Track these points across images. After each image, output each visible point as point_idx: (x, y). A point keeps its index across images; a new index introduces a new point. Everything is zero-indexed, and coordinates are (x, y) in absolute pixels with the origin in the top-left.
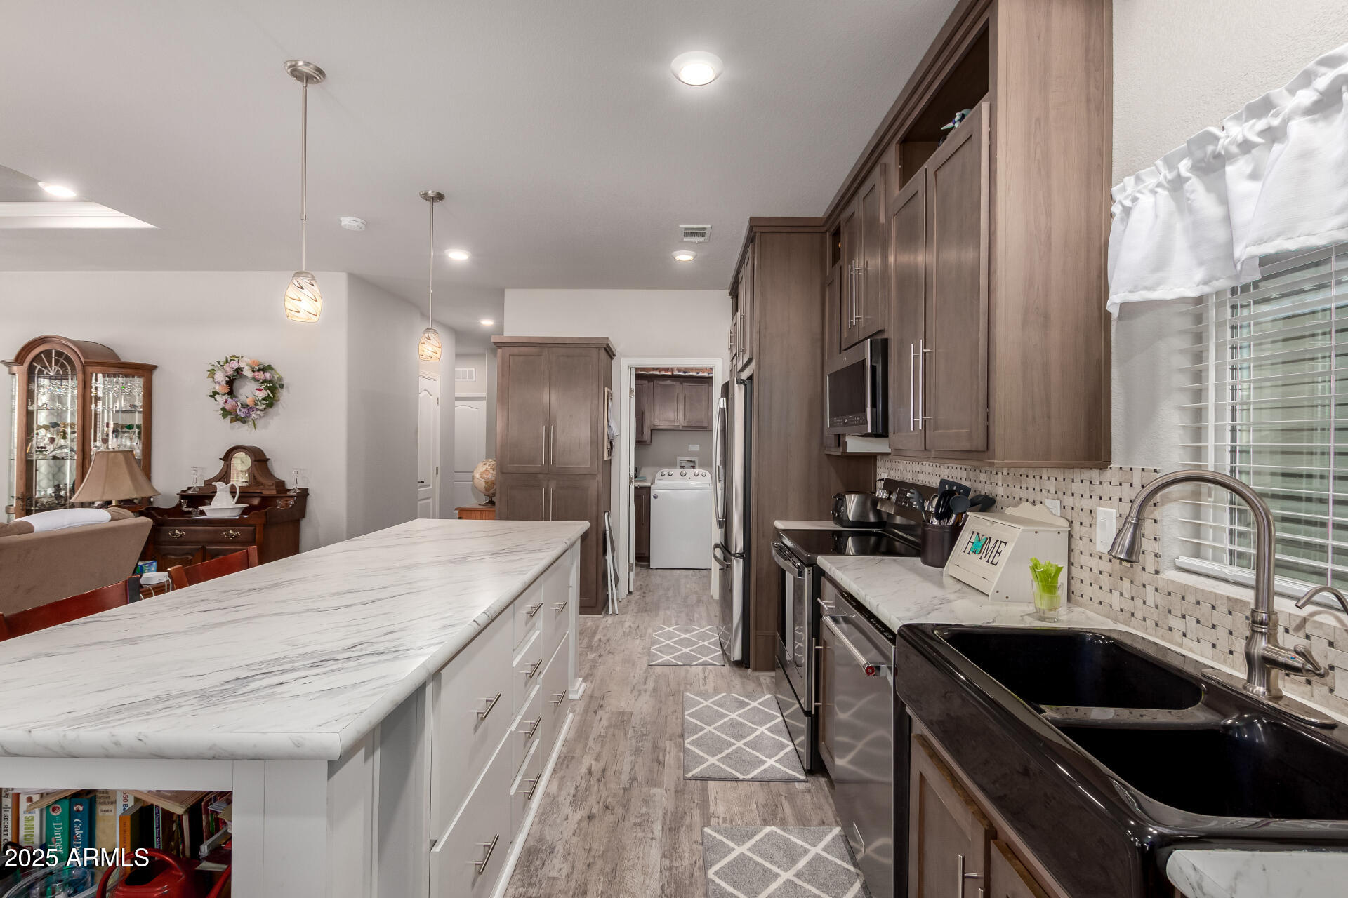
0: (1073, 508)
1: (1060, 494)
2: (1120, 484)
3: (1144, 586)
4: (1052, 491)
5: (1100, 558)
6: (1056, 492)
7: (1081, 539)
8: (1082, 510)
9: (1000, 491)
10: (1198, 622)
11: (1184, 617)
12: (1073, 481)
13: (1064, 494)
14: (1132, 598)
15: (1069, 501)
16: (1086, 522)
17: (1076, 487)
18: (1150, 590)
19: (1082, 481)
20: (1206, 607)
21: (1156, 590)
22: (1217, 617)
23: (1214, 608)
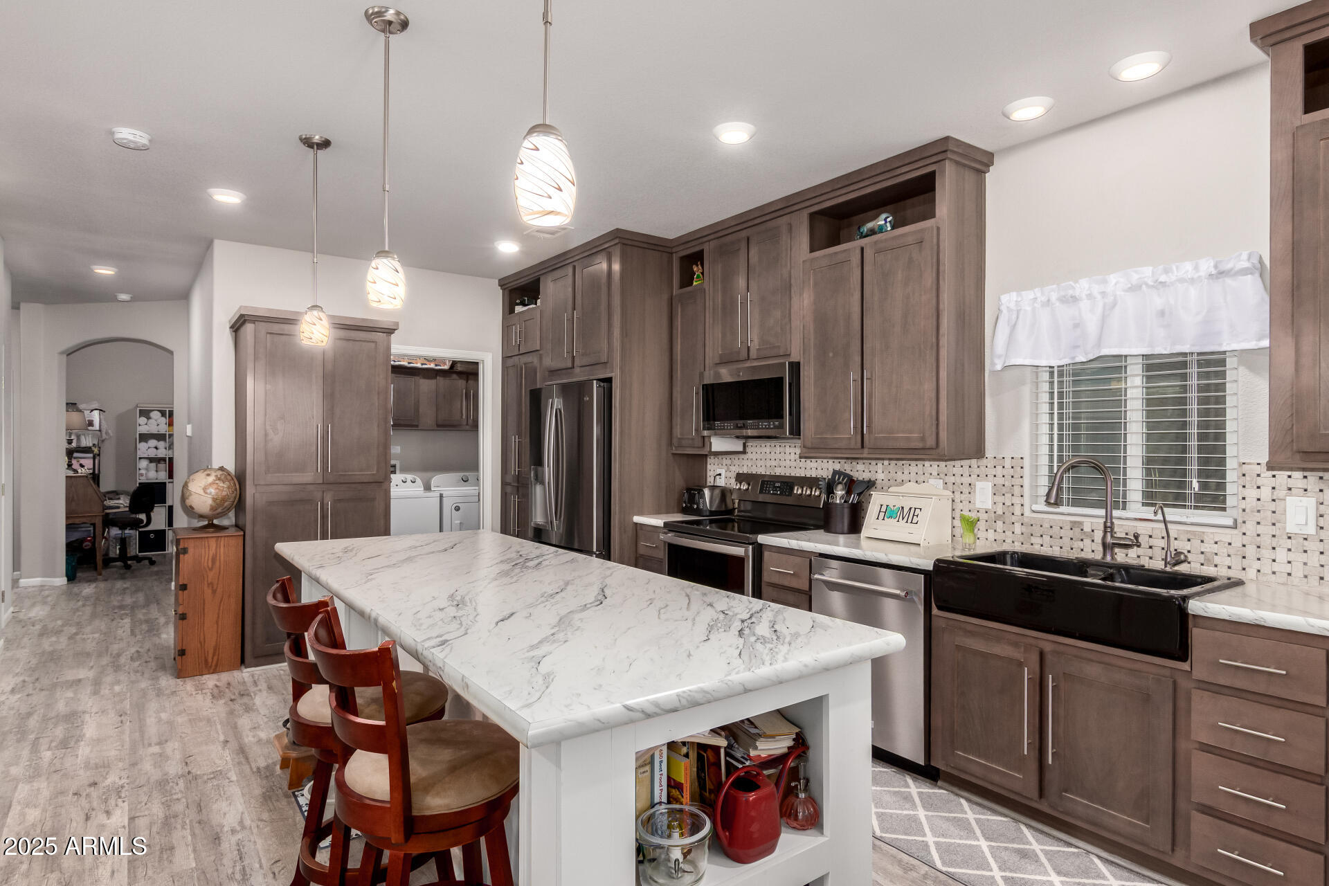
0: (954, 484)
1: (942, 476)
2: (995, 467)
3: (1013, 523)
4: (935, 473)
5: (978, 511)
6: (938, 474)
7: (961, 502)
8: (962, 484)
9: (880, 476)
10: (1051, 537)
11: (1042, 536)
12: (954, 466)
13: (946, 475)
14: (1004, 532)
15: (951, 479)
16: (966, 490)
17: (957, 470)
18: (1017, 525)
19: (962, 466)
20: (1056, 529)
21: (1022, 524)
22: (1062, 533)
23: (1061, 528)
